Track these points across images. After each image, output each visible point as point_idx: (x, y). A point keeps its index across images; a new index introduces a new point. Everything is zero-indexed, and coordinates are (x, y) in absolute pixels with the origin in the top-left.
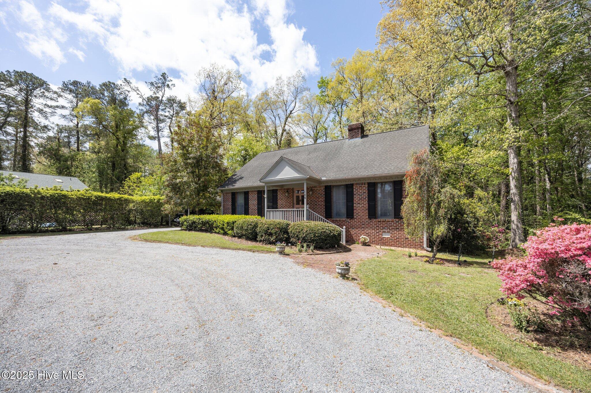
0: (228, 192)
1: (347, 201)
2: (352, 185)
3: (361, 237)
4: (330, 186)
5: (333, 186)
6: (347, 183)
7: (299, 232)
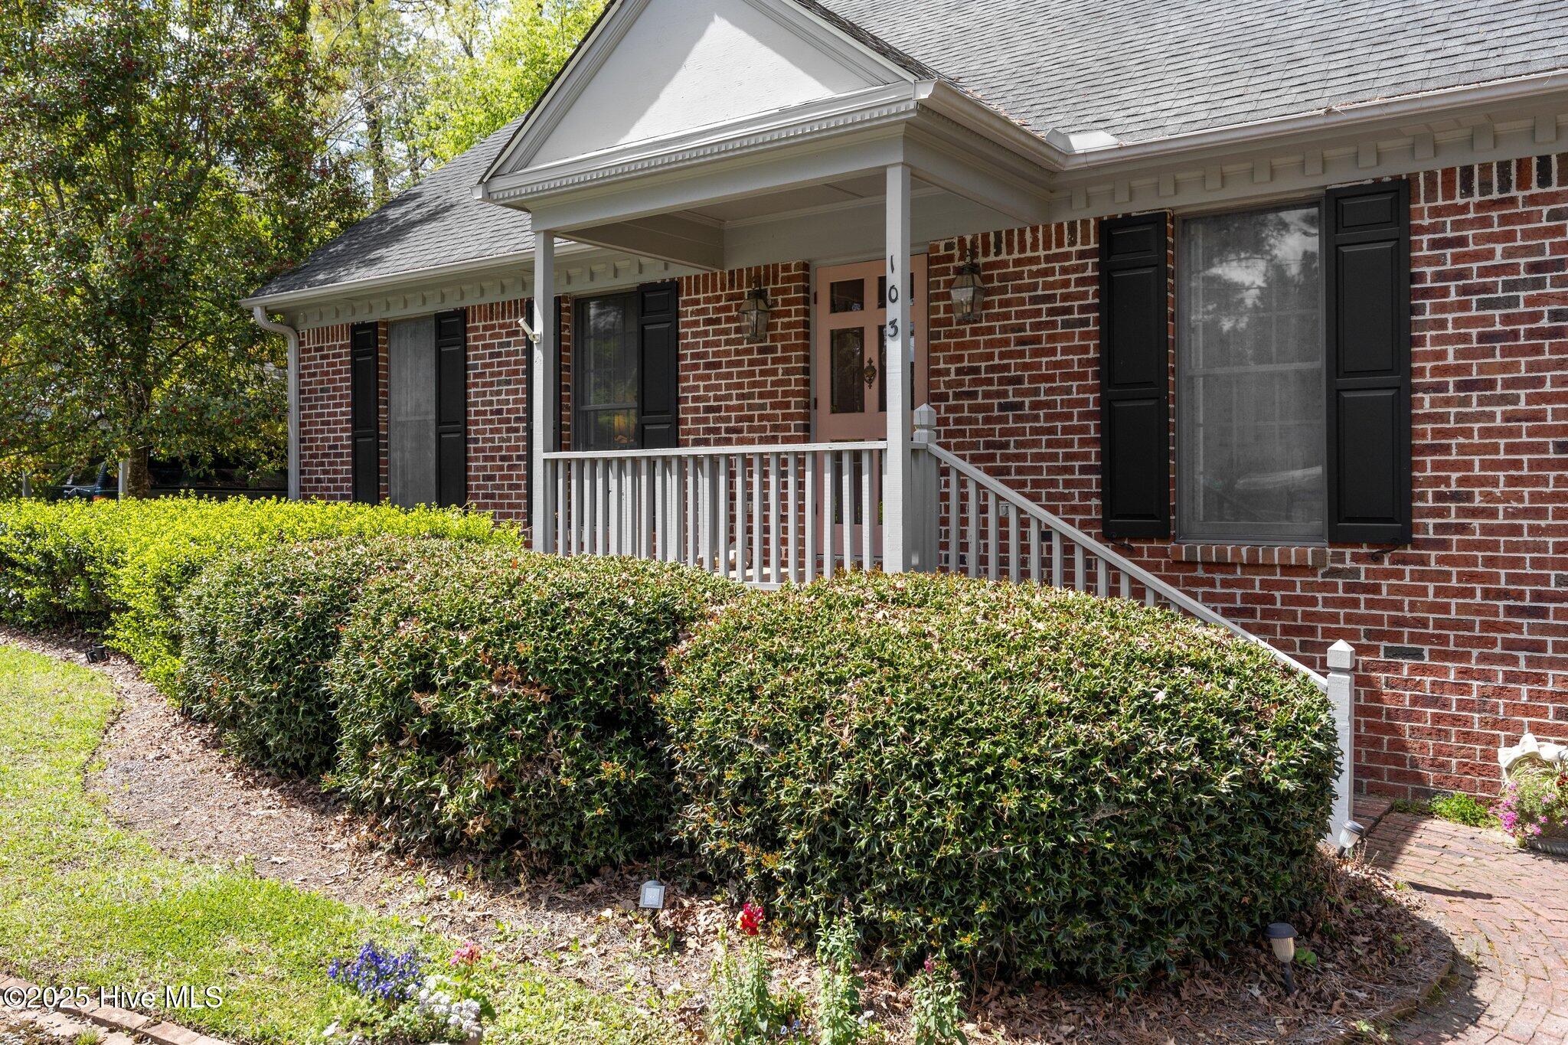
0: (329, 322)
1: (1338, 364)
2: (1400, 191)
3: (1506, 756)
4: (1158, 219)
5: (1187, 220)
6: (1340, 178)
7: (780, 739)
